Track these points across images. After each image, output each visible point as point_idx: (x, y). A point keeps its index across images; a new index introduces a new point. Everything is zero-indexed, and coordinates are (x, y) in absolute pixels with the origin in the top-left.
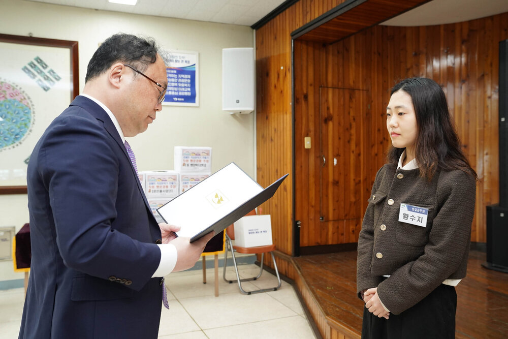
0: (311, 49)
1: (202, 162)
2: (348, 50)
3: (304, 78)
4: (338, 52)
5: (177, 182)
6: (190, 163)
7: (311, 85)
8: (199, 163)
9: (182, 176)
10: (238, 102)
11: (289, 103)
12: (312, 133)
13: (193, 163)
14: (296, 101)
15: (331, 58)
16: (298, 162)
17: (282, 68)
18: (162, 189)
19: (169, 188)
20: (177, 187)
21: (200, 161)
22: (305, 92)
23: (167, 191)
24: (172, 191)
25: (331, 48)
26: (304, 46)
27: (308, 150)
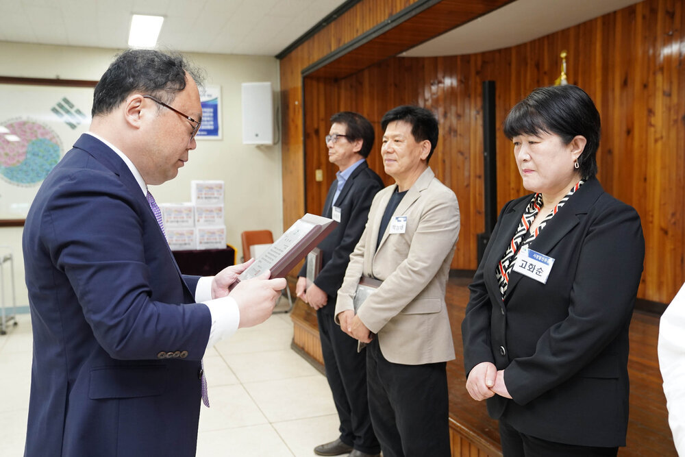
0: (322, 86)
2: (361, 84)
3: (315, 114)
4: (351, 87)
7: (322, 120)
10: (257, 135)
11: (301, 138)
12: (324, 166)
14: (306, 136)
15: (343, 92)
16: (309, 194)
17: (297, 103)
22: (316, 126)
25: (343, 83)
26: (315, 83)
27: (319, 183)
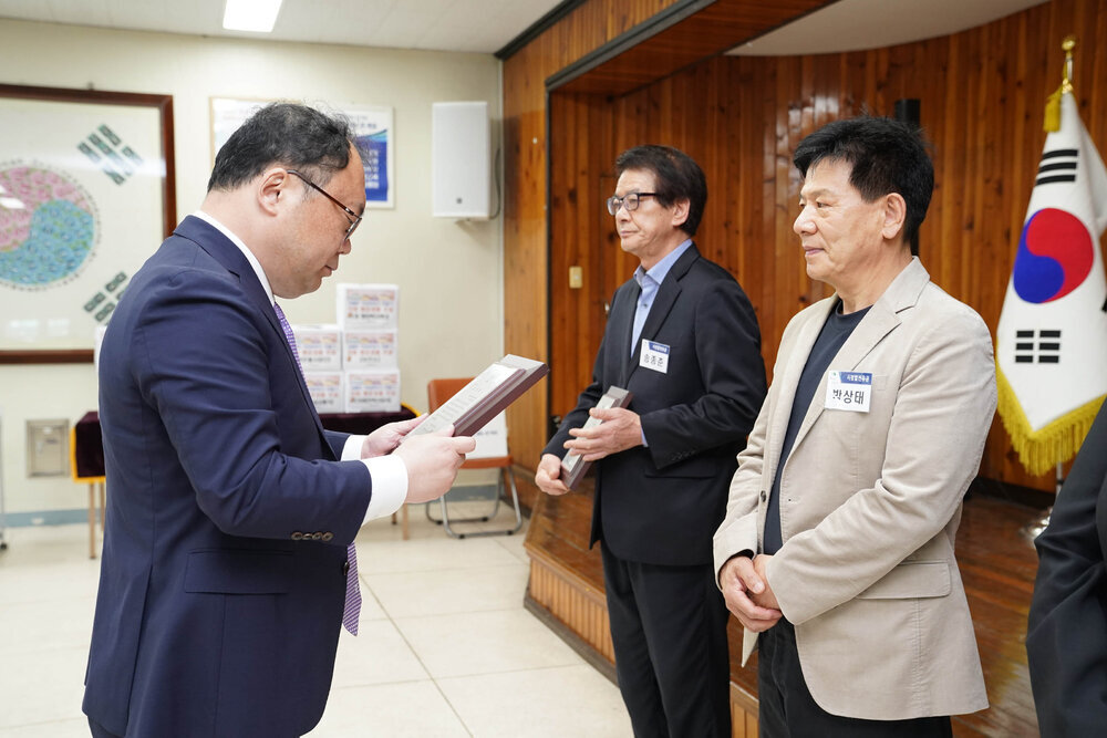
0: (583, 109)
1: (382, 312)
2: (657, 106)
3: (571, 163)
4: (638, 111)
5: (338, 345)
6: (360, 312)
7: (583, 173)
8: (376, 313)
9: (348, 335)
11: (543, 208)
12: (585, 260)
13: (365, 313)
14: (553, 203)
15: (623, 120)
16: (557, 313)
17: (535, 141)
18: (313, 356)
19: (325, 355)
20: (338, 353)
21: (378, 309)
22: (571, 185)
23: (321, 360)
24: (329, 360)
25: (623, 103)
26: (570, 103)
27: (576, 292)
